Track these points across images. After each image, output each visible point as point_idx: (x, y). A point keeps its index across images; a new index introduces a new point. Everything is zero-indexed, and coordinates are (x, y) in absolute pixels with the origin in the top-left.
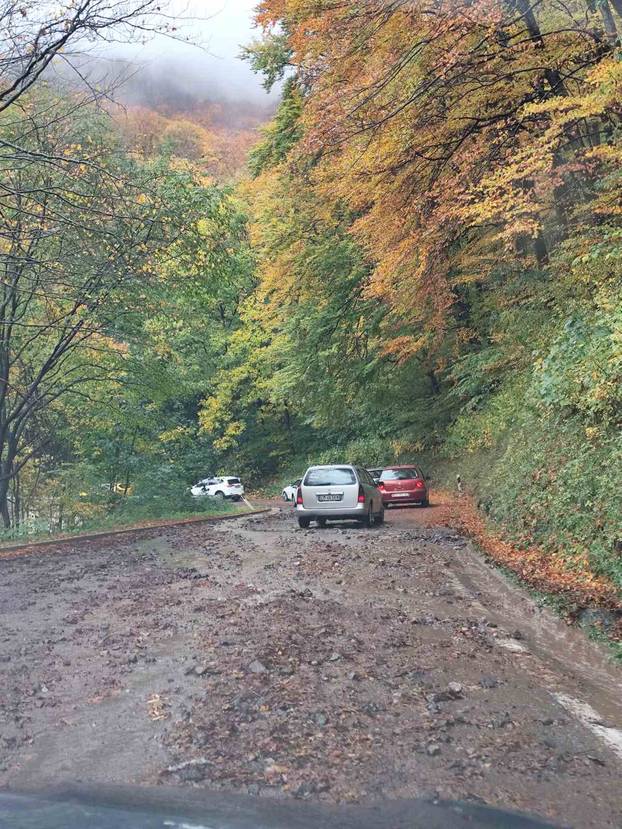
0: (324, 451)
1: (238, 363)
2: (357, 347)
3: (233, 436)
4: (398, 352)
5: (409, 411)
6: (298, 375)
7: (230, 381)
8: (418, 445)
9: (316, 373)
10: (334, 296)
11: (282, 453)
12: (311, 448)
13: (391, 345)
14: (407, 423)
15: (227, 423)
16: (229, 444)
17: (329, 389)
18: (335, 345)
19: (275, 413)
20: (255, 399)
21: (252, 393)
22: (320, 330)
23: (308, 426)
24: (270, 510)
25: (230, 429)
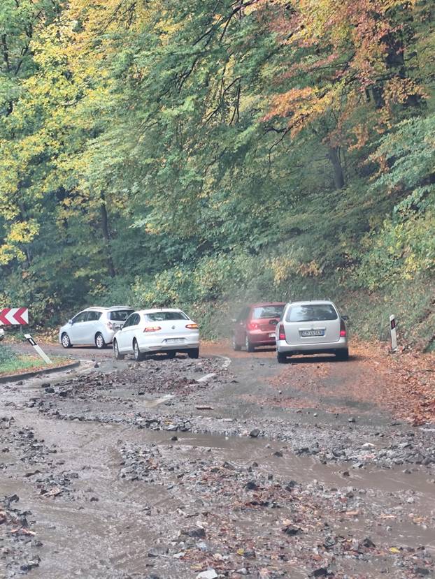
0: (160, 271)
1: (28, 130)
2: (222, 106)
3: (19, 244)
4: (290, 114)
5: (297, 212)
6: (128, 145)
7: (16, 157)
8: (313, 267)
9: (156, 143)
10: (190, 18)
11: (93, 273)
12: (140, 266)
13: (282, 102)
14: (295, 231)
15: (10, 222)
16: (12, 256)
17: (177, 171)
18: (189, 99)
19: (85, 212)
20: (55, 188)
21: (51, 177)
22: (165, 73)
23: (137, 230)
24: (78, 364)
25: (14, 232)
